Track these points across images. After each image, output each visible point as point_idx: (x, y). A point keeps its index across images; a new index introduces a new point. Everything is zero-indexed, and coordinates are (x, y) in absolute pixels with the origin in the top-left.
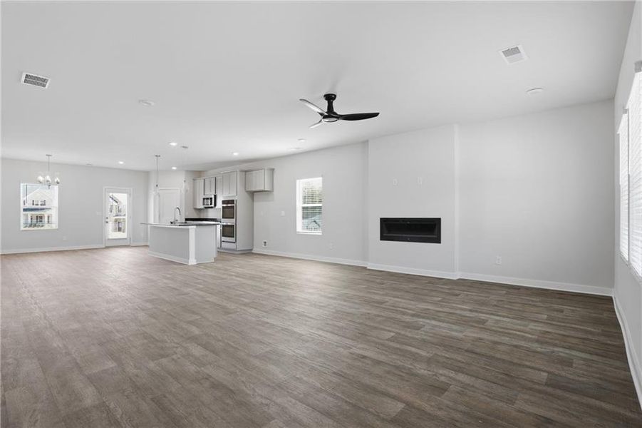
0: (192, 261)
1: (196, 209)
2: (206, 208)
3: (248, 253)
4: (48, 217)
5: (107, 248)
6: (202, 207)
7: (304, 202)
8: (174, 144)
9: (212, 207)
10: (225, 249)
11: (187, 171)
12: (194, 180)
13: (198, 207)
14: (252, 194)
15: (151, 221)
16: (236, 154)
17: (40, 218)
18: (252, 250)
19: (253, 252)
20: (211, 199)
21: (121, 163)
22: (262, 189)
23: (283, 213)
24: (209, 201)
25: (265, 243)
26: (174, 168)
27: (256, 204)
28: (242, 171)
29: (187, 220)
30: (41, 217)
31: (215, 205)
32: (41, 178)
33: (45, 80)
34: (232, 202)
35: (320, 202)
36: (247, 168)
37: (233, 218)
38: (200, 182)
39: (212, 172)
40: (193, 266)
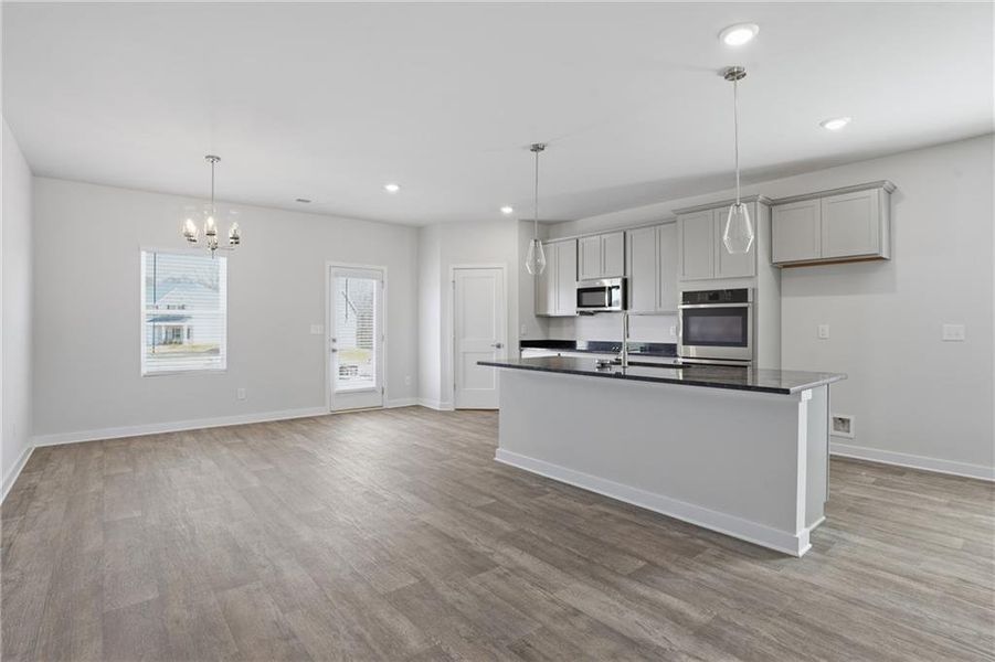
1: (542, 317)
4: (189, 330)
13: (552, 312)
14: (779, 272)
17: (177, 333)
20: (612, 290)
24: (606, 295)
28: (763, 203)
29: (523, 345)
30: (179, 330)
31: (626, 307)
34: (741, 295)
38: (563, 249)
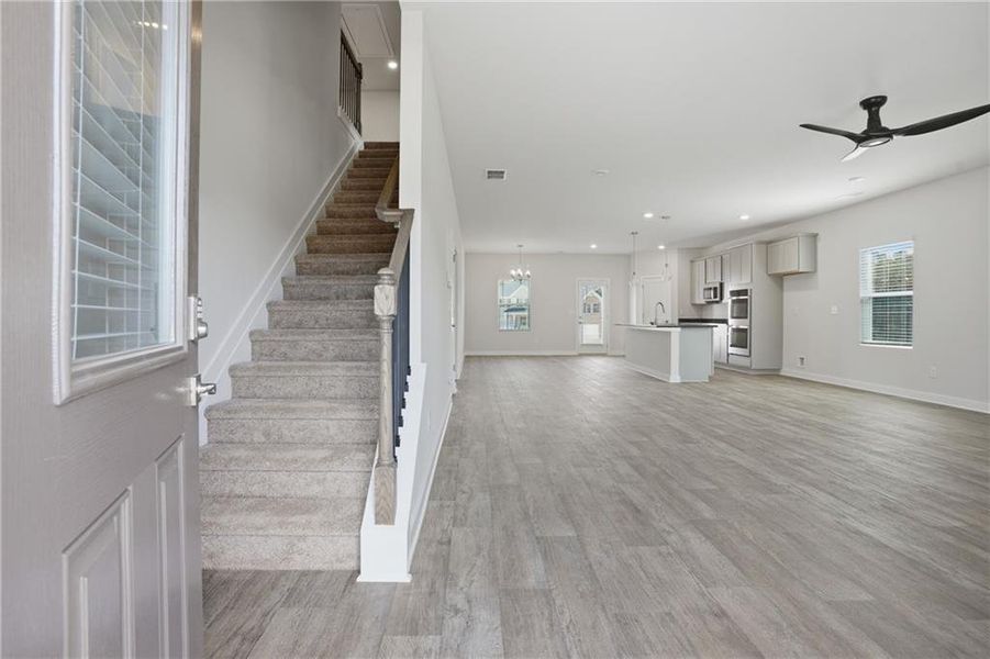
0: (675, 378)
1: (694, 305)
2: (708, 303)
3: (773, 374)
5: (581, 355)
6: (703, 301)
7: (877, 290)
8: (649, 215)
9: (717, 302)
10: (734, 366)
11: (683, 249)
12: (692, 262)
13: (698, 302)
14: (779, 279)
15: (634, 321)
16: (745, 217)
18: (779, 370)
19: (782, 373)
20: (715, 289)
21: (594, 246)
22: (794, 269)
23: (834, 310)
24: (712, 292)
25: (802, 359)
26: (662, 247)
27: (786, 295)
28: (760, 243)
29: (681, 320)
31: (721, 299)
32: (513, 272)
33: (503, 173)
34: (744, 292)
35: (909, 288)
36: (768, 238)
37: (746, 318)
38: (700, 265)
39: (717, 249)
40: (677, 384)
